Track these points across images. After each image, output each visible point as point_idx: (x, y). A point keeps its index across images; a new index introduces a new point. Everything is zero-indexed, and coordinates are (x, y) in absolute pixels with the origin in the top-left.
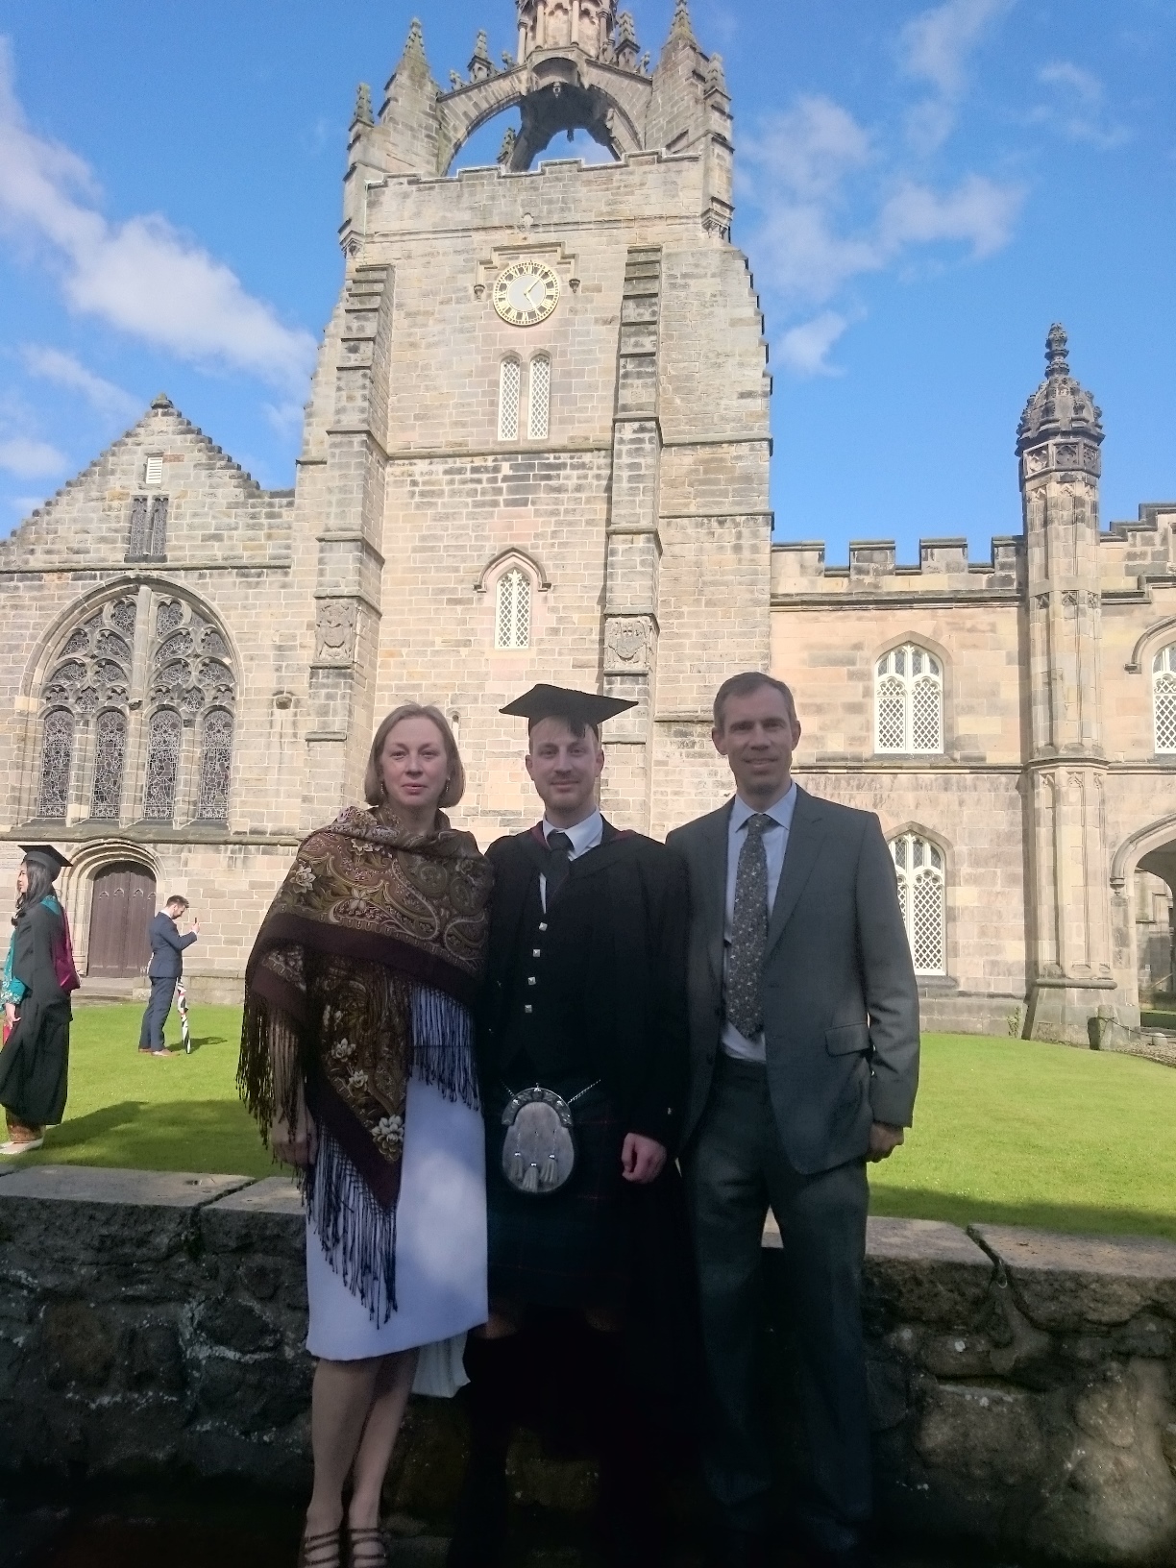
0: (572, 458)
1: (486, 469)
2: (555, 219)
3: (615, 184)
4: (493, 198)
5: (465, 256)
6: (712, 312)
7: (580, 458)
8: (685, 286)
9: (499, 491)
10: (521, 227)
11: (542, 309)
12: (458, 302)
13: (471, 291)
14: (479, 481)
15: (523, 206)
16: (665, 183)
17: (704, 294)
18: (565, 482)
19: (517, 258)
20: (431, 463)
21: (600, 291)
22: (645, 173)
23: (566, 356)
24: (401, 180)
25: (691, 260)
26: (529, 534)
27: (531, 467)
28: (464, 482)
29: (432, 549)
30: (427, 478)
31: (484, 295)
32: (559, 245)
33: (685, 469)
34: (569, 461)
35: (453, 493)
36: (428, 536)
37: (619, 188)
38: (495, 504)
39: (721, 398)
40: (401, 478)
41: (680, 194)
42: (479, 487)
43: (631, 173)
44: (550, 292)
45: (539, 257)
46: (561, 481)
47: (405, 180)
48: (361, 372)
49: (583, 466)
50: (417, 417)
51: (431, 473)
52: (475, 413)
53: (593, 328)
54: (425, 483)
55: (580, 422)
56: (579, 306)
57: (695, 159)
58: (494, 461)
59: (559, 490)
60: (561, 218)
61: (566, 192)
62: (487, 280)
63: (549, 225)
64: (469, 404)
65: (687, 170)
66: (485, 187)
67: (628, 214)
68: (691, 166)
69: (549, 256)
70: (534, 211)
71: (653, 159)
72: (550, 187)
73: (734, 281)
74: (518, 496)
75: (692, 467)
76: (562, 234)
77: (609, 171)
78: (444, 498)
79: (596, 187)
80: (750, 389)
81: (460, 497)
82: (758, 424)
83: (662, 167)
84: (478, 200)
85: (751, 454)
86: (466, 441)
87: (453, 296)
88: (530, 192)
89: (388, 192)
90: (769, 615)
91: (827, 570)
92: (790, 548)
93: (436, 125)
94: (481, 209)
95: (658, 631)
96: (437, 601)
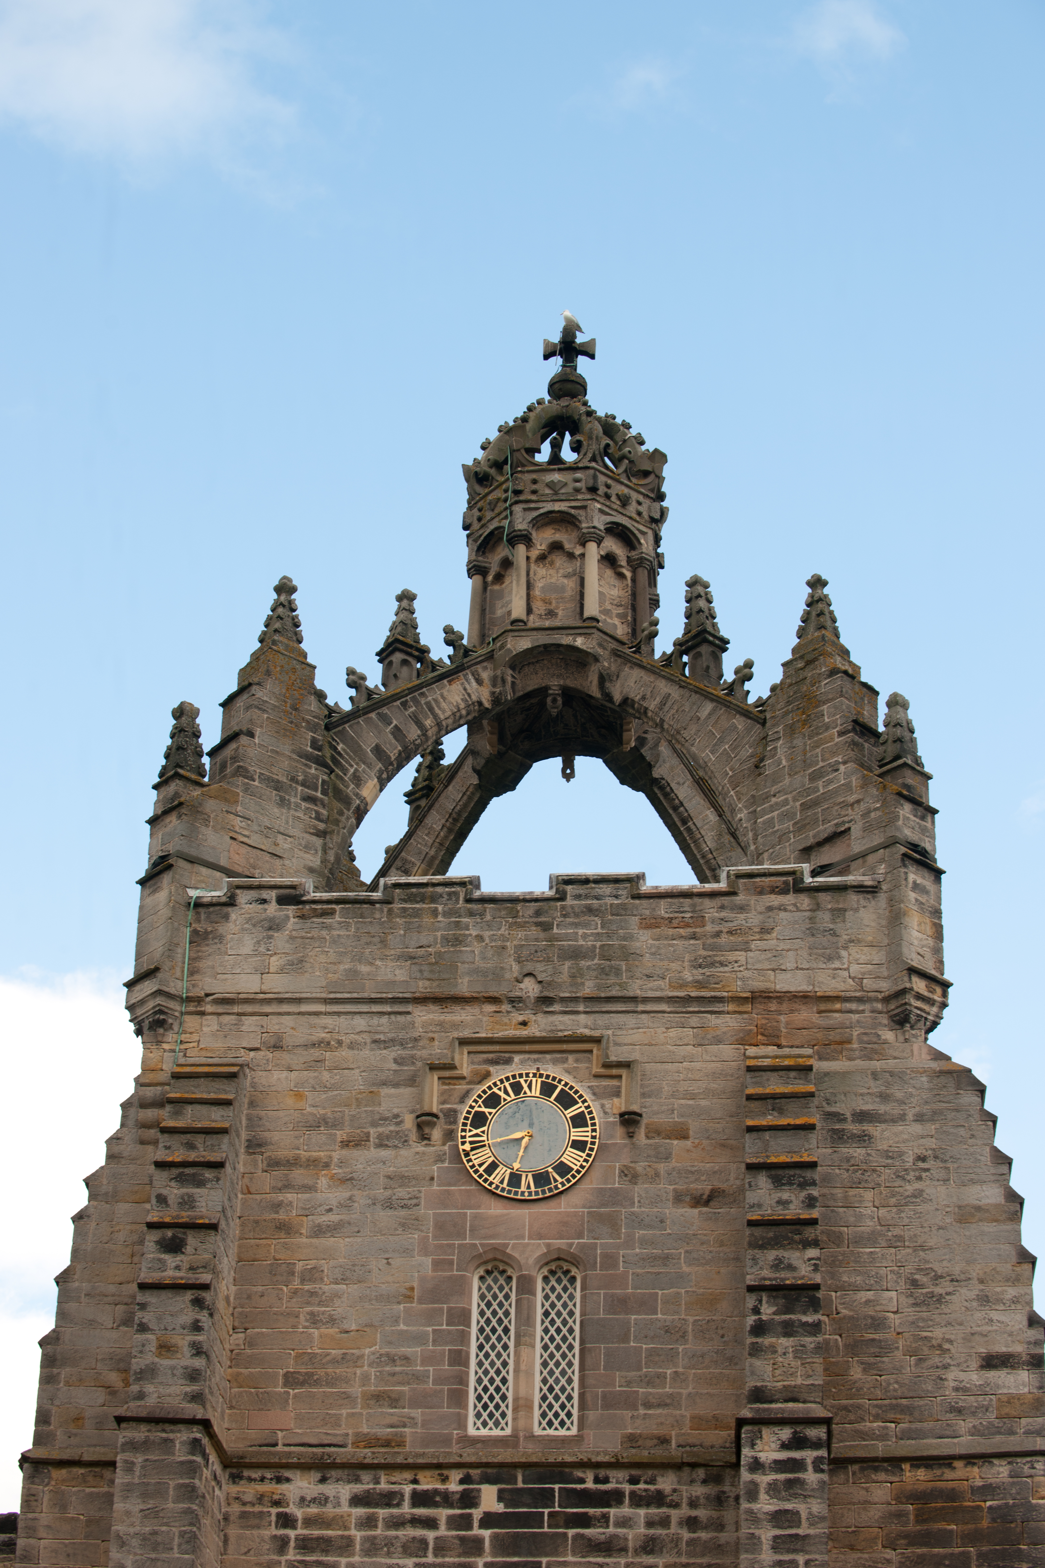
0: (634, 1481)
1: (447, 1500)
2: (588, 988)
3: (709, 928)
4: (458, 941)
6: (918, 1194)
7: (652, 1481)
8: (864, 1138)
9: (474, 1546)
10: (515, 1002)
11: (563, 1169)
12: (380, 1145)
13: (409, 1122)
14: (431, 1523)
15: (519, 961)
16: (812, 932)
17: (901, 1154)
18: (621, 1531)
19: (508, 1061)
20: (323, 1480)
21: (685, 1137)
22: (770, 909)
23: (615, 1266)
24: (265, 894)
25: (876, 1087)
27: (546, 1497)
28: (397, 1523)
30: (313, 1510)
31: (436, 1134)
32: (597, 1041)
33: (875, 1513)
34: (627, 1488)
35: (372, 1547)
37: (718, 934)
39: (946, 1367)
40: (257, 1509)
41: (844, 953)
42: (430, 1535)
43: (742, 909)
44: (577, 1134)
45: (555, 1062)
46: (611, 1530)
47: (272, 895)
48: (189, 1295)
49: (658, 1499)
50: (290, 1380)
51: (322, 1501)
52: (419, 1378)
53: (672, 1212)
54: (309, 1522)
55: (648, 1405)
56: (640, 1167)
57: (871, 891)
58: (462, 1482)
59: (608, 1547)
60: (599, 987)
61: (609, 937)
62: (443, 1103)
63: (575, 999)
64: (406, 1358)
65: (856, 910)
66: (440, 918)
67: (738, 987)
68: (862, 902)
69: (577, 1061)
70: (542, 970)
71: (786, 883)
72: (576, 925)
73: (962, 1132)
74: (516, 1559)
75: (893, 1508)
76: (602, 1020)
77: (697, 900)
78: (352, 1555)
79: (671, 932)
80: (1004, 1349)
81: (389, 1554)
82: (1024, 1421)
83: (805, 901)
84: (424, 942)
85: (1013, 1483)
86: (402, 1435)
87: (372, 1131)
88: (534, 932)
89: (236, 915)
93: (323, 775)
94: (430, 963)
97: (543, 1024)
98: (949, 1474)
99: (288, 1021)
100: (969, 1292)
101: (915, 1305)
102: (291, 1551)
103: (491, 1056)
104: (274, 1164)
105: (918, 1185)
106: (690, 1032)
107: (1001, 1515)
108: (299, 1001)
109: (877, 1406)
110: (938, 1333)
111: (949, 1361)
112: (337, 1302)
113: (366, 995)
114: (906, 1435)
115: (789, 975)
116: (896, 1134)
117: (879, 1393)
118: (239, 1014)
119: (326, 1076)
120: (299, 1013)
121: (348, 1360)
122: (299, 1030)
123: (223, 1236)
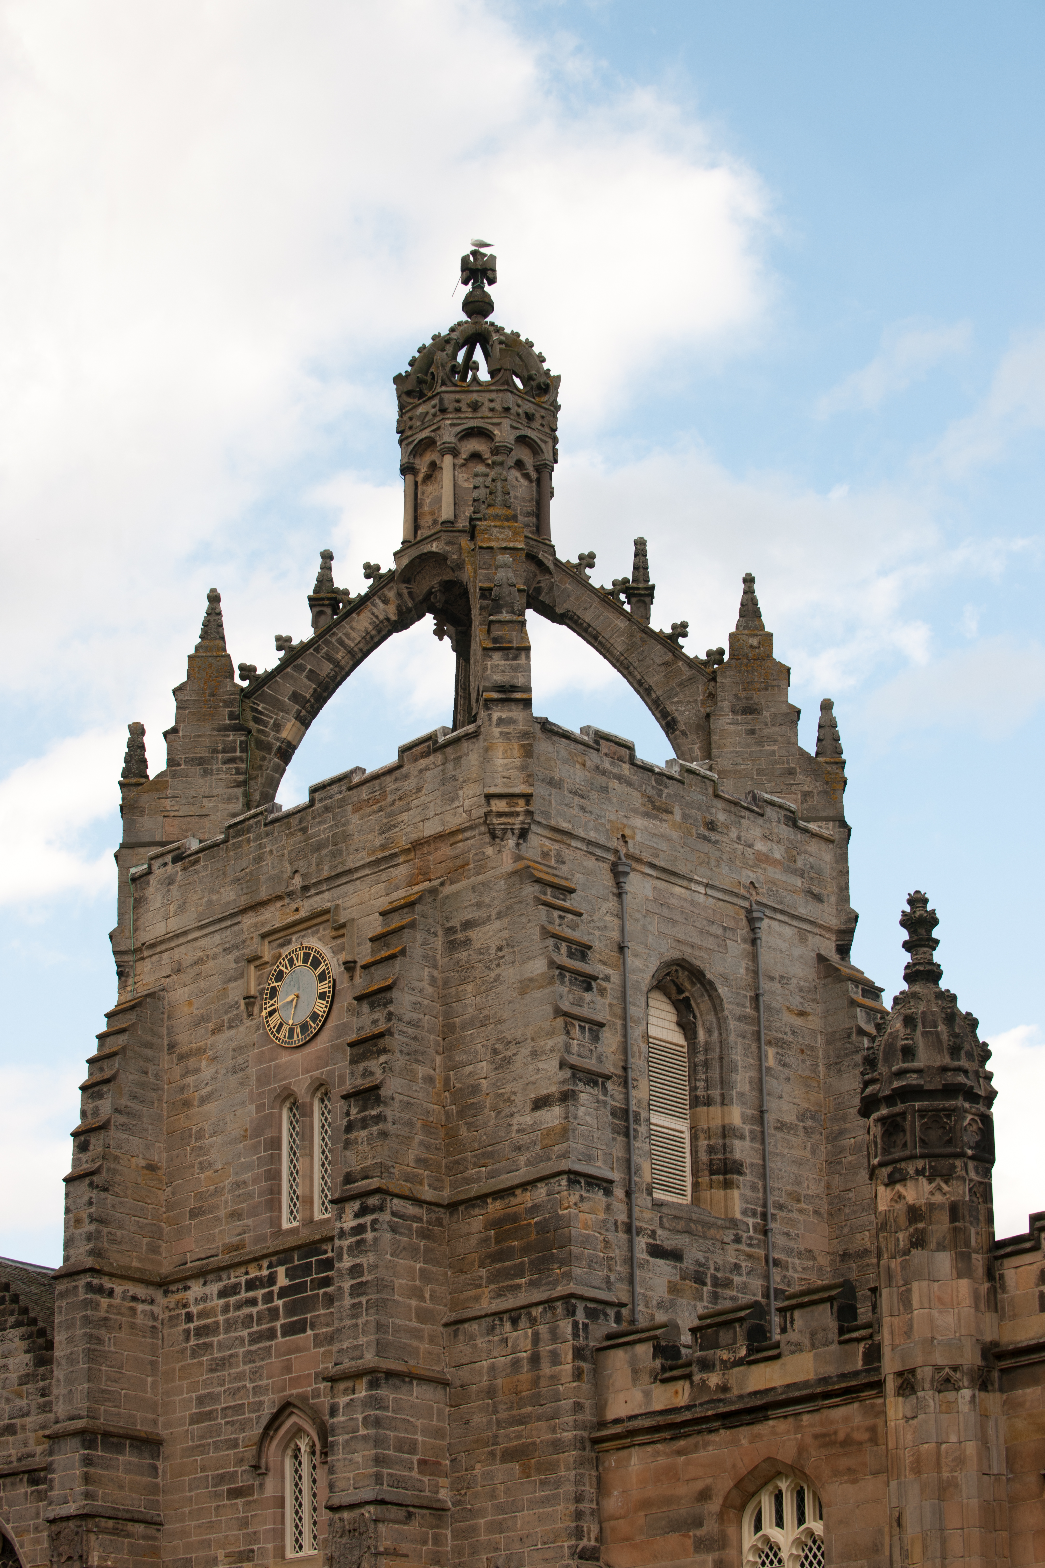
1: (261, 1283)
2: (327, 871)
3: (389, 799)
4: (259, 859)
5: (236, 954)
6: (498, 978)
8: (467, 943)
9: (273, 1314)
10: (290, 894)
11: (314, 1016)
12: (230, 1027)
13: (243, 1005)
14: (253, 1302)
15: (291, 863)
16: (443, 782)
17: (488, 949)
19: (289, 942)
20: (205, 1284)
22: (421, 771)
24: (166, 859)
25: (474, 898)
26: (309, 1375)
27: (306, 1269)
28: (239, 1306)
29: (209, 1416)
30: (201, 1306)
31: (255, 1011)
32: (327, 912)
33: (473, 1241)
35: (230, 1325)
36: (205, 1396)
37: (393, 803)
38: (271, 1334)
39: (512, 1115)
40: (176, 1312)
41: (461, 793)
42: (254, 1310)
43: (406, 777)
44: (322, 987)
45: (313, 934)
47: (170, 858)
50: (194, 1214)
51: (204, 1299)
52: (250, 1195)
54: (201, 1315)
57: (474, 735)
58: (268, 1267)
60: (332, 868)
61: (336, 825)
62: (259, 985)
63: (319, 883)
64: (245, 1182)
65: (467, 755)
66: (252, 844)
67: (403, 842)
68: (471, 747)
69: (324, 929)
70: (301, 865)
71: (429, 747)
72: (320, 823)
73: (524, 919)
74: (295, 1318)
75: (483, 1235)
76: (336, 892)
77: (383, 779)
78: (219, 1335)
79: (369, 810)
80: (545, 1092)
81: (236, 1330)
82: (556, 1148)
83: (438, 758)
84: (244, 866)
85: (549, 1201)
86: (243, 1240)
87: (225, 1018)
88: (299, 836)
89: (153, 880)
90: (580, 1463)
91: (664, 1369)
92: (614, 1341)
93: (240, 738)
94: (247, 881)
95: (437, 1510)
96: (217, 1495)
97: (306, 907)
98: (514, 1201)
99: (182, 949)
100: (525, 1051)
101: (496, 1069)
102: (192, 1338)
103: (281, 941)
104: (181, 1058)
105: (497, 972)
106: (382, 886)
107: (542, 1228)
108: (185, 933)
109: (475, 1156)
110: (508, 1089)
111: (514, 1109)
112: (212, 1151)
113: (215, 917)
114: (491, 1175)
115: (431, 821)
116: (485, 934)
117: (476, 1146)
118: (161, 953)
119: (202, 983)
120: (188, 942)
121: (218, 1192)
122: (184, 954)
123: (124, 1128)
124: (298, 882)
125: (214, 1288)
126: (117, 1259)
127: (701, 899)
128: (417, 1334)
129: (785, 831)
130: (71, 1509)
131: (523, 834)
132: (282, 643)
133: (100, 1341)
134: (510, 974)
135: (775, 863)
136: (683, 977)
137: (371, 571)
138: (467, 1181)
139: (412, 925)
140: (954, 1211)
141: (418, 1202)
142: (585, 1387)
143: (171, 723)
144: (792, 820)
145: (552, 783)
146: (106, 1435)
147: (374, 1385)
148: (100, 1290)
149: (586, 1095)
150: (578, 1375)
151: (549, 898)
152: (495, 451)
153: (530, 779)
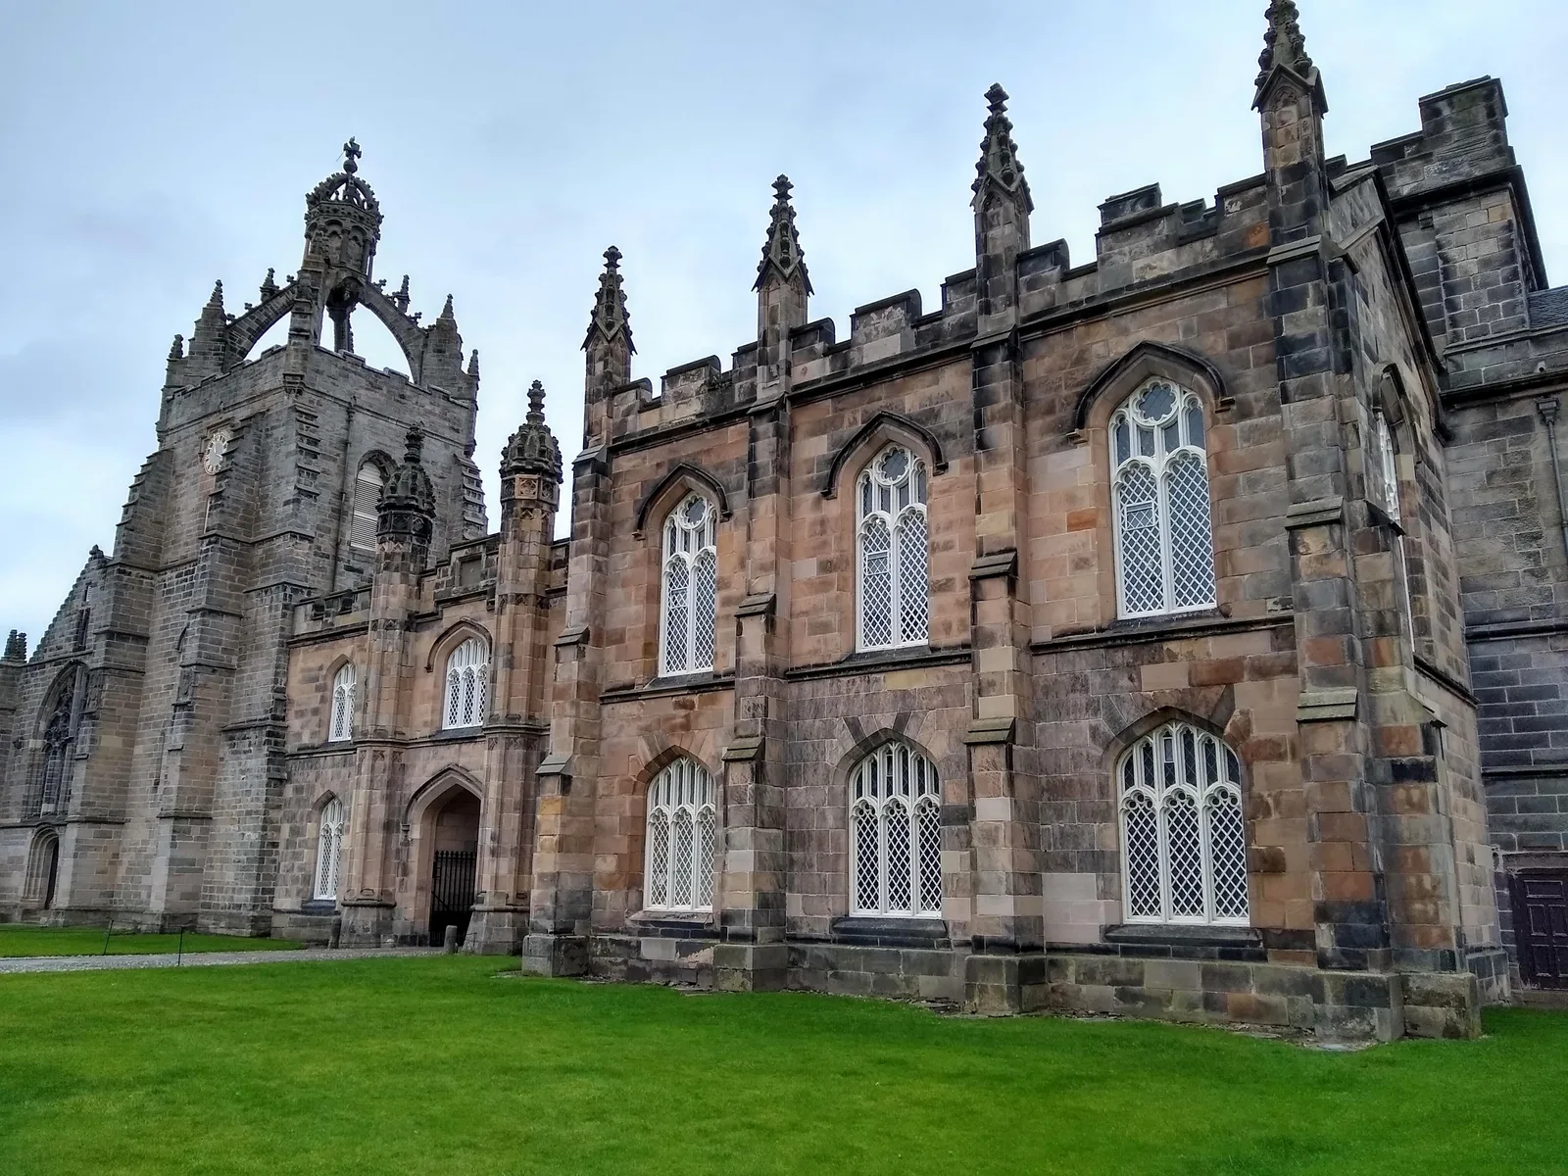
1: (190, 572)
2: (232, 403)
3: (256, 373)
4: (211, 395)
5: (198, 435)
8: (271, 435)
12: (193, 466)
13: (198, 457)
16: (274, 367)
19: (216, 431)
20: (172, 572)
22: (267, 363)
25: (277, 417)
28: (182, 582)
29: (166, 627)
30: (170, 581)
31: (203, 459)
35: (177, 589)
36: (166, 619)
38: (190, 594)
39: (277, 507)
40: (161, 584)
42: (186, 584)
50: (172, 543)
51: (171, 578)
52: (192, 536)
54: (169, 585)
58: (193, 566)
61: (237, 384)
62: (205, 448)
66: (209, 389)
71: (271, 353)
72: (232, 382)
73: (291, 428)
77: (254, 365)
79: (249, 378)
80: (289, 498)
82: (289, 522)
85: (284, 543)
88: (225, 387)
89: (175, 401)
90: (279, 652)
91: (316, 615)
92: (303, 602)
93: (222, 345)
94: (205, 404)
95: (231, 670)
96: (164, 661)
97: (225, 416)
98: (273, 543)
99: (181, 432)
100: (284, 481)
101: (275, 488)
102: (165, 594)
103: (212, 431)
104: (177, 477)
105: (280, 448)
106: (250, 410)
107: (280, 554)
108: (183, 425)
109: (263, 523)
110: (277, 496)
111: (278, 505)
112: (182, 516)
113: (194, 419)
114: (267, 531)
115: (268, 384)
116: (278, 432)
117: (264, 519)
118: (173, 432)
119: (186, 447)
120: (184, 429)
121: (182, 534)
122: (183, 434)
123: (145, 505)
124: (222, 406)
125: (175, 574)
126: (135, 559)
127: (394, 426)
128: (230, 596)
129: (442, 402)
130: (99, 665)
131: (300, 392)
132: (248, 306)
133: (122, 594)
134: (284, 449)
135: (435, 414)
136: (382, 458)
137: (290, 279)
138: (260, 534)
139: (249, 426)
140: (403, 556)
141: (237, 541)
142: (287, 620)
143: (193, 336)
144: (446, 397)
145: (317, 371)
146: (119, 634)
147: (203, 615)
148: (124, 572)
149: (304, 500)
150: (284, 616)
151: (303, 419)
152: (343, 232)
153: (304, 369)
